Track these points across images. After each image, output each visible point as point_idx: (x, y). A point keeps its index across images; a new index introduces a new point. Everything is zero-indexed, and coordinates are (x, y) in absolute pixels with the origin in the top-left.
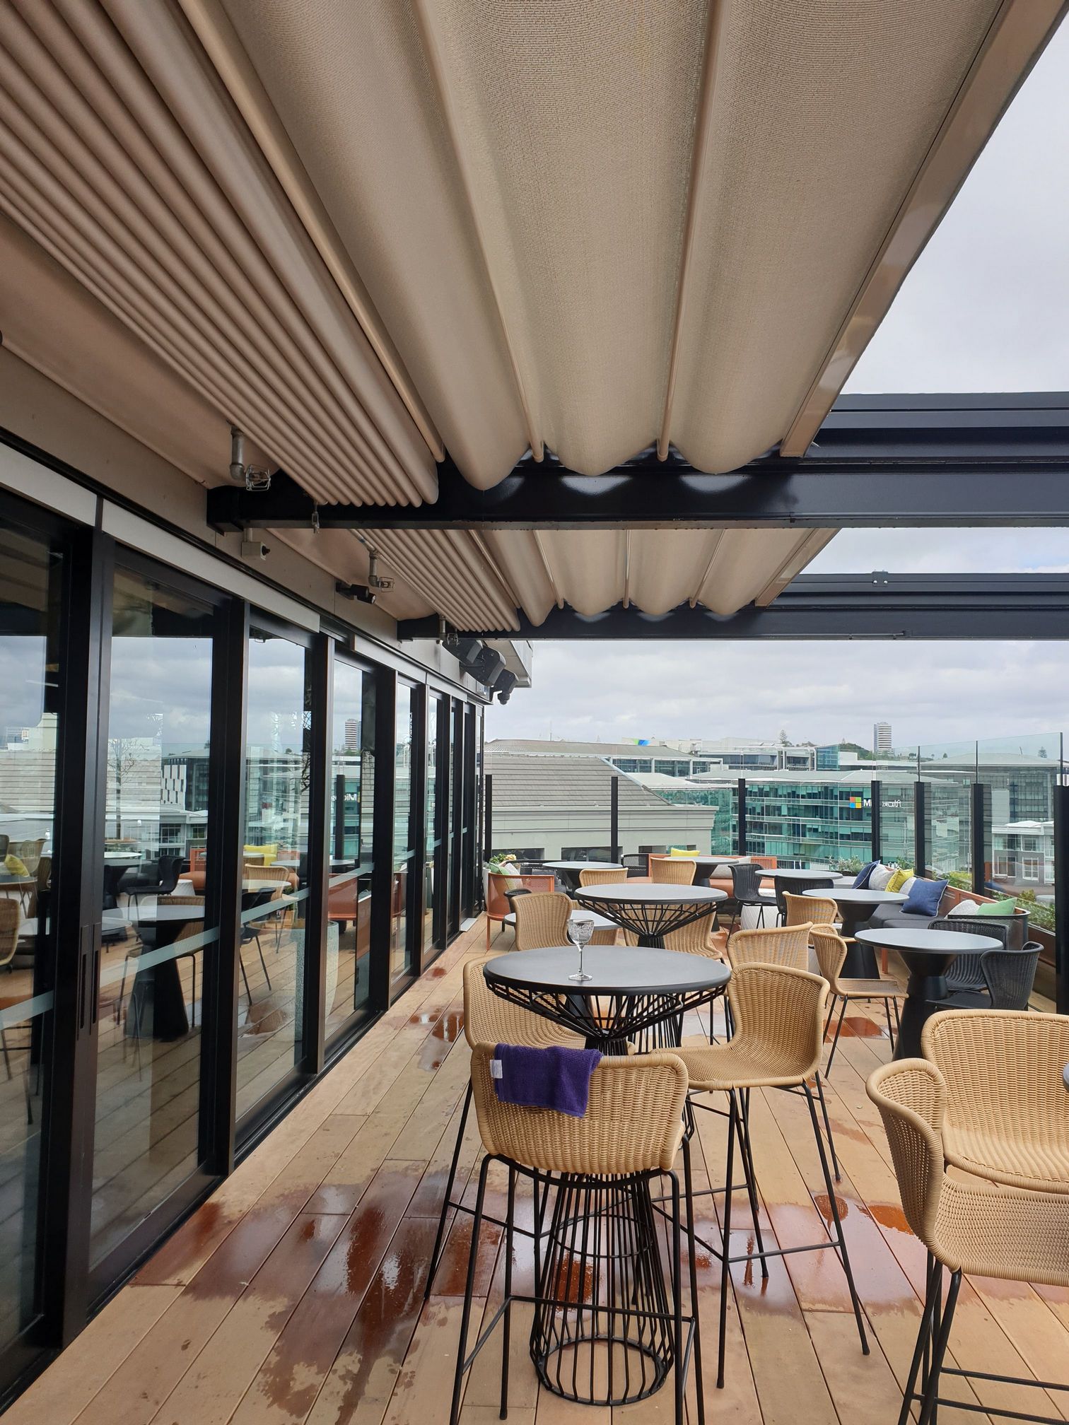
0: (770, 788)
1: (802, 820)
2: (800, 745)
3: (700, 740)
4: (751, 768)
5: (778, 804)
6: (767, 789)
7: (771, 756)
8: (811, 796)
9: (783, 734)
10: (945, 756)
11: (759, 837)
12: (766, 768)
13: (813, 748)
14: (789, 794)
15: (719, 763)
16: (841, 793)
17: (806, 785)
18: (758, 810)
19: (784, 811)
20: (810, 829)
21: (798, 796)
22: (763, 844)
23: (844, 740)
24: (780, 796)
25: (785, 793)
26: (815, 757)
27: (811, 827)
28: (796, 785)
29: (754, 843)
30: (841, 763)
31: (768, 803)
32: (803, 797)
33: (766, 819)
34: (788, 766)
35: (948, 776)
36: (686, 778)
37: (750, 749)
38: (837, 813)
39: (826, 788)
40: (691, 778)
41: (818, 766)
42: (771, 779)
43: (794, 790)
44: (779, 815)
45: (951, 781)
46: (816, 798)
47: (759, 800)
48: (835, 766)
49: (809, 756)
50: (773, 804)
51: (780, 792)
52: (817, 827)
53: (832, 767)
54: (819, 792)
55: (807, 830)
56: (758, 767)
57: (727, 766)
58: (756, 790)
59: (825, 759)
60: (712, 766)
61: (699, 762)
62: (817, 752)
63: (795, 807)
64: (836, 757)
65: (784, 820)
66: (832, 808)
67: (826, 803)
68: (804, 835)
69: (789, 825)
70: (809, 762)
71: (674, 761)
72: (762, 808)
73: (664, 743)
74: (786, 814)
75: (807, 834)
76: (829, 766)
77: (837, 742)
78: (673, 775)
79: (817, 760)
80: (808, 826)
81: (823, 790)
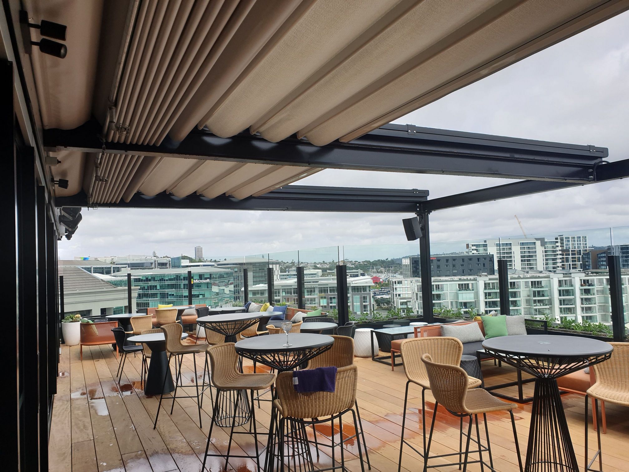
0: (151, 278)
1: (167, 291)
2: (162, 257)
3: (116, 257)
4: (141, 269)
5: (155, 284)
6: (150, 278)
7: (151, 263)
8: (170, 280)
9: (154, 253)
10: (225, 260)
11: (146, 300)
12: (149, 269)
13: (170, 259)
14: (160, 279)
15: (126, 267)
16: (184, 277)
17: (168, 275)
18: (146, 288)
19: (158, 287)
20: (170, 295)
21: (165, 280)
22: (149, 303)
23: (182, 254)
24: (156, 281)
25: (158, 279)
26: (171, 262)
27: (171, 293)
28: (164, 275)
29: (144, 303)
30: (182, 264)
31: (151, 284)
32: (167, 280)
33: (150, 292)
34: (159, 267)
35: (228, 268)
36: (110, 275)
37: (141, 260)
38: (182, 286)
39: (177, 276)
40: (112, 275)
41: (172, 266)
42: (152, 273)
43: (163, 277)
44: (156, 289)
45: (230, 270)
46: (173, 281)
47: (146, 283)
48: (180, 266)
49: (168, 262)
50: (153, 284)
51: (156, 279)
52: (173, 294)
53: (179, 266)
54: (174, 278)
55: (169, 295)
56: (145, 268)
57: (130, 268)
58: (145, 279)
59: (176, 263)
60: (122, 269)
61: (116, 267)
62: (172, 260)
63: (163, 285)
64: (180, 262)
65: (158, 291)
66: (180, 285)
67: (177, 282)
68: (167, 298)
69: (161, 293)
70: (168, 265)
71: (103, 267)
72: (148, 287)
73: (97, 258)
74: (159, 289)
75: (169, 297)
76: (177, 266)
77: (180, 256)
78: (103, 274)
79: (172, 264)
80: (169, 294)
81: (176, 276)
